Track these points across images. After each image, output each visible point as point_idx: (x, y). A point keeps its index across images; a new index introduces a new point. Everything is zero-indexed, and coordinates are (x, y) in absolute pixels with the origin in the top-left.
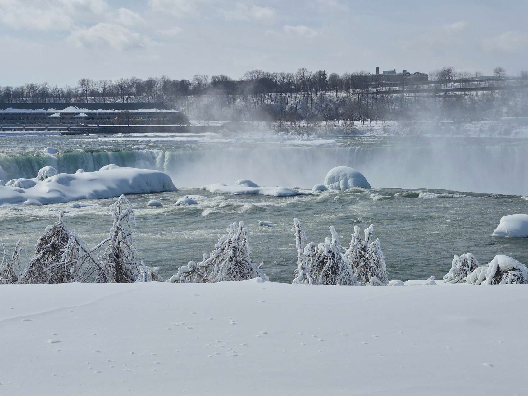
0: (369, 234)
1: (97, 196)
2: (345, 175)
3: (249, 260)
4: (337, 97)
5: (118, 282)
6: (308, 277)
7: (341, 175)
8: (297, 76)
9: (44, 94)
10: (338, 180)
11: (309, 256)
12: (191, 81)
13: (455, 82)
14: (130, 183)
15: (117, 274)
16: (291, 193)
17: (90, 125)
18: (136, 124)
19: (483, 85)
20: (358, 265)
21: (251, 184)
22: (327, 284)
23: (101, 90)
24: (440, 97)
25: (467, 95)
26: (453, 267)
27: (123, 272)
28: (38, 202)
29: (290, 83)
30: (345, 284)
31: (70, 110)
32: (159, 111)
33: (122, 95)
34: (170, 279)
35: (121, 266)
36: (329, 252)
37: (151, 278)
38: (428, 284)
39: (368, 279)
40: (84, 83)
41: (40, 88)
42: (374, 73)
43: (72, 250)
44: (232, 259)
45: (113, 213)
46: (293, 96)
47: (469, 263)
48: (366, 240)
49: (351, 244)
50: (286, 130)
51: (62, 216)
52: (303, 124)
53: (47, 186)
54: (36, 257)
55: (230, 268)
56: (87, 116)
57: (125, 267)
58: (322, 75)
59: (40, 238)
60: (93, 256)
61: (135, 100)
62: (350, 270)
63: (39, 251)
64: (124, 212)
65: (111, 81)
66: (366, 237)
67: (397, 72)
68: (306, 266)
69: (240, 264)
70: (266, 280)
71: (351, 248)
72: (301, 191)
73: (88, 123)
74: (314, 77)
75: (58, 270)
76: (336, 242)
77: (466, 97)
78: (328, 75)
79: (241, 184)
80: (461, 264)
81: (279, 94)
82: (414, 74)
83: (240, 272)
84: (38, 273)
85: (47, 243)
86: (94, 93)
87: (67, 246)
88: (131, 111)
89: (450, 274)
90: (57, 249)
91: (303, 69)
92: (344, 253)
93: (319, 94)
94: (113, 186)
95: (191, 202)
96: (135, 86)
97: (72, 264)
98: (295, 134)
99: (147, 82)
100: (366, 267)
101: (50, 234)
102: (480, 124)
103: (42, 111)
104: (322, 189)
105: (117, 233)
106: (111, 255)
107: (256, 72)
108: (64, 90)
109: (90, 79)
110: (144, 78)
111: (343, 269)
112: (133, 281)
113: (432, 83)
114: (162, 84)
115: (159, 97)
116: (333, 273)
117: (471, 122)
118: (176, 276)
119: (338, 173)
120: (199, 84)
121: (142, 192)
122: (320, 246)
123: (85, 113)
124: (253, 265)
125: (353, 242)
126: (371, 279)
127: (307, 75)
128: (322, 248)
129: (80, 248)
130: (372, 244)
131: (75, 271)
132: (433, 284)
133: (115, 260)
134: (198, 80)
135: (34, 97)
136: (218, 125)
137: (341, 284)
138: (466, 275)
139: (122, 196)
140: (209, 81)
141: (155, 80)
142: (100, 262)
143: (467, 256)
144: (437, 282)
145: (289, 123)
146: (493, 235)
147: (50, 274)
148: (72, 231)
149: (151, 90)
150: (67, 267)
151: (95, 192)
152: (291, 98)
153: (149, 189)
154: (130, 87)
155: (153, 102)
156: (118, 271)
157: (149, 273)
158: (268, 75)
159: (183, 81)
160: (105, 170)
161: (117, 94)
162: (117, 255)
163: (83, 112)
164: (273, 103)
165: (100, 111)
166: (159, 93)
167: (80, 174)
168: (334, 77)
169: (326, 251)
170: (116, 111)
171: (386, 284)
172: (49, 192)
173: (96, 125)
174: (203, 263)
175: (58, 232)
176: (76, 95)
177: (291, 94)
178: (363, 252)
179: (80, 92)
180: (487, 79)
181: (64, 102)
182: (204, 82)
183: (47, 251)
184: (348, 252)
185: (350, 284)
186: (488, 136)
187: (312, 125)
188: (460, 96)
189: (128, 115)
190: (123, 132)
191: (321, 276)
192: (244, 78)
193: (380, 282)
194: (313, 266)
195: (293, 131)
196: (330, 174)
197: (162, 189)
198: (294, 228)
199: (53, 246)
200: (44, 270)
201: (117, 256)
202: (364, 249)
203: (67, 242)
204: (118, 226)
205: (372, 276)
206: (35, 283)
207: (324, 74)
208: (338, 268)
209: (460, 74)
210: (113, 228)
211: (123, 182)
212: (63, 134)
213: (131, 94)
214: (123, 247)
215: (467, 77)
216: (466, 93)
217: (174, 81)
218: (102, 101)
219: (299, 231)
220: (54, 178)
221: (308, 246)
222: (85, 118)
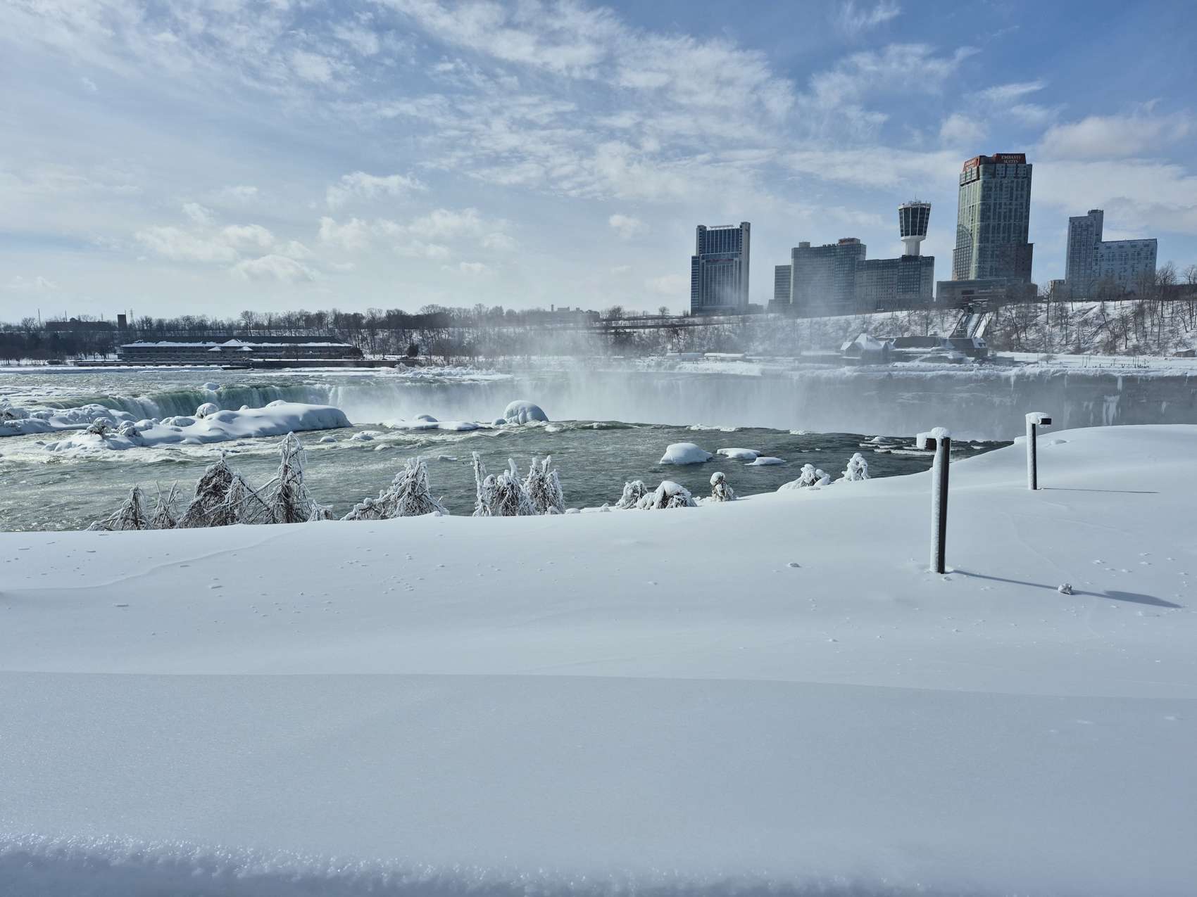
0: (547, 465)
1: (264, 434)
2: (524, 409)
3: (428, 495)
4: (515, 333)
5: (288, 522)
6: (488, 509)
7: (520, 408)
8: (474, 312)
9: (202, 326)
10: (517, 414)
11: (489, 489)
12: (364, 315)
13: (625, 320)
14: (301, 419)
15: (287, 515)
16: (471, 427)
17: (254, 360)
18: (306, 358)
19: (650, 323)
20: (536, 496)
21: (430, 419)
22: (507, 515)
23: (266, 323)
24: (611, 334)
25: (635, 332)
26: (624, 494)
27: (293, 512)
28: (198, 441)
29: (467, 318)
30: (524, 515)
31: (232, 343)
32: (330, 345)
33: (290, 329)
34: (345, 518)
35: (291, 506)
36: (508, 484)
37: (324, 517)
38: (602, 511)
39: (546, 509)
40: (246, 315)
41: (197, 321)
42: (549, 309)
43: (236, 491)
44: (411, 495)
45: (280, 451)
46: (471, 331)
47: (639, 490)
48: (544, 471)
49: (530, 475)
50: (465, 365)
51: (224, 455)
52: (481, 359)
53: (208, 424)
54: (195, 500)
55: (409, 504)
56: (251, 350)
57: (296, 506)
58: (498, 310)
59: (200, 479)
60: (260, 496)
61: (304, 333)
62: (528, 500)
63: (199, 493)
64: (293, 449)
65: (277, 314)
66: (544, 468)
67: (572, 309)
68: (486, 498)
69: (419, 499)
70: (445, 513)
71: (529, 479)
72: (480, 425)
73: (252, 357)
74: (491, 313)
75: (221, 512)
76: (515, 474)
77: (635, 334)
78: (505, 311)
79: (419, 418)
80: (632, 491)
81: (456, 329)
82: (587, 312)
83: (419, 506)
84: (198, 516)
85: (207, 484)
86: (258, 326)
87: (231, 486)
88: (299, 345)
89: (622, 501)
90: (219, 490)
91: (480, 305)
92: (522, 485)
93: (496, 329)
94: (281, 422)
95: (368, 438)
96: (304, 318)
97: (237, 505)
98: (473, 369)
99: (317, 314)
100: (545, 497)
101: (211, 475)
102: (648, 360)
103: (200, 344)
104: (501, 422)
105: (286, 471)
106: (280, 494)
107: (433, 306)
108: (225, 322)
109: (253, 311)
110: (313, 311)
111: (522, 500)
112: (305, 520)
113: (604, 320)
114: (333, 317)
115: (331, 330)
116: (513, 504)
117: (639, 358)
118: (352, 513)
119: (517, 407)
120: (373, 318)
121: (314, 428)
122: (500, 478)
123: (250, 347)
124: (433, 500)
125: (532, 473)
126: (549, 508)
127: (484, 310)
128: (502, 480)
129: (245, 489)
130: (549, 475)
131: (240, 513)
132: (607, 510)
133: (284, 499)
134: (372, 313)
135: (190, 329)
136: (394, 359)
137: (520, 515)
138: (636, 501)
139: (291, 433)
140: (384, 315)
141: (325, 312)
142: (268, 502)
143: (637, 483)
144: (611, 508)
145: (468, 358)
146: (661, 462)
147: (213, 517)
148: (236, 471)
149: (321, 323)
150: (231, 508)
151: (262, 429)
152: (469, 333)
153: (321, 425)
154: (298, 320)
155: (324, 335)
156: (288, 511)
157: (322, 512)
158: (445, 309)
159: (355, 315)
160: (272, 406)
161: (285, 327)
162: (286, 493)
163: (246, 346)
164: (450, 338)
165: (265, 344)
166: (330, 326)
167: (244, 411)
168: (510, 313)
169: (505, 483)
170: (283, 345)
171: (563, 513)
172: (210, 430)
173: (262, 360)
174: (381, 499)
175: (219, 472)
176: (238, 328)
177: (469, 329)
178: (541, 483)
179: (243, 325)
180: (653, 318)
181: (226, 335)
182: (378, 315)
183: (208, 493)
184: (526, 483)
185: (529, 514)
186: (655, 371)
187: (490, 360)
188: (630, 333)
189: (296, 349)
190: (291, 367)
191: (501, 508)
192: (421, 313)
193: (558, 511)
194: (493, 498)
195: (471, 366)
196: (508, 408)
197: (335, 425)
198: (473, 462)
199: (215, 487)
200: (206, 513)
201: (287, 495)
202: (542, 480)
203: (230, 482)
204: (287, 464)
205: (550, 505)
206: (196, 526)
207: (501, 309)
208: (517, 499)
209: (629, 312)
210: (281, 467)
211: (293, 418)
212: (225, 369)
213: (299, 328)
214: (293, 485)
215: (635, 316)
216: (635, 330)
217: (346, 314)
218: (267, 334)
219: (479, 465)
220: (215, 415)
221: (488, 478)
222: (249, 351)
